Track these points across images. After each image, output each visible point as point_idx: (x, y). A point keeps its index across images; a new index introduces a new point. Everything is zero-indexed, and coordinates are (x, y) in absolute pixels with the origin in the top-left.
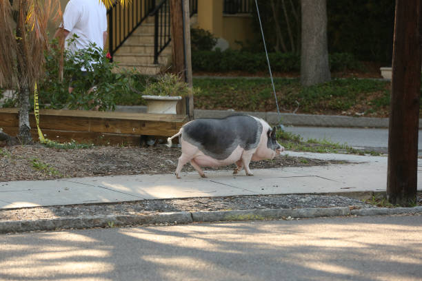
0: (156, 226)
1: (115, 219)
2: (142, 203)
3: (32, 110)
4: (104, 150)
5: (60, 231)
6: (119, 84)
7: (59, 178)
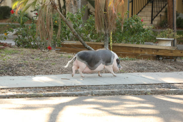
0: (168, 95)
1: (150, 91)
2: (161, 85)
3: (109, 43)
4: (141, 61)
5: (127, 95)
6: (146, 33)
7: (123, 73)
